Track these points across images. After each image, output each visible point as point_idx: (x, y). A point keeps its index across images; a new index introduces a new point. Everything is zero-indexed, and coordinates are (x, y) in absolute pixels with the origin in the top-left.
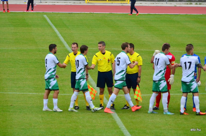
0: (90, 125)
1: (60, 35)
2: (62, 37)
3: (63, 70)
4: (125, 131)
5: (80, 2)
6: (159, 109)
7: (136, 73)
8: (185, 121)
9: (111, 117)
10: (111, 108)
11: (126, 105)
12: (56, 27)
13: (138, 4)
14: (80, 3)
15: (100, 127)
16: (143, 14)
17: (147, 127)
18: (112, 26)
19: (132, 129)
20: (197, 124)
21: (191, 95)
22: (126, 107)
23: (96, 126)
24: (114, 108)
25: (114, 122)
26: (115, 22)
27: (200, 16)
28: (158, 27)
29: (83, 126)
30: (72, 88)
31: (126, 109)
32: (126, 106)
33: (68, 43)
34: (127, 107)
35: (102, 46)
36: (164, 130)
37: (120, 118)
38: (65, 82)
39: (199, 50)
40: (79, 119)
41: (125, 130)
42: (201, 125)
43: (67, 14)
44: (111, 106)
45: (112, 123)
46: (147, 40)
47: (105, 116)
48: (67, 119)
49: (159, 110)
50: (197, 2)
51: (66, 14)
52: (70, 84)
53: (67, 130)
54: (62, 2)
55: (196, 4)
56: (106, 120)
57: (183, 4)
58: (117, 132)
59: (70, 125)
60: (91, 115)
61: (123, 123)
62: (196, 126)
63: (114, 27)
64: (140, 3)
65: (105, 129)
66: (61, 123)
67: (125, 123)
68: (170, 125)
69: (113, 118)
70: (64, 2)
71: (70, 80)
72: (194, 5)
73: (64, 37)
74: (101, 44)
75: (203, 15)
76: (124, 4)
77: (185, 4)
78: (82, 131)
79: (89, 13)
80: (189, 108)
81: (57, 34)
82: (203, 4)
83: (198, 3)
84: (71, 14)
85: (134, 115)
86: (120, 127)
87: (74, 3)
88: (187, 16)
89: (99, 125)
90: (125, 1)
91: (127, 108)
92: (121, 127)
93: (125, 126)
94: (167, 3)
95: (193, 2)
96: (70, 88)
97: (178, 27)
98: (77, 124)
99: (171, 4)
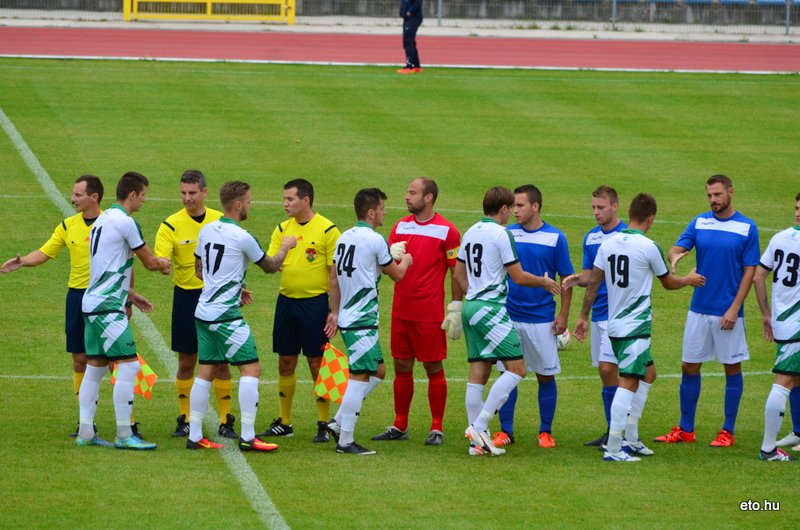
0: (137, 496)
1: (22, 146)
2: (30, 152)
3: (35, 283)
4: (275, 523)
5: (104, 17)
6: (406, 439)
7: (322, 295)
8: (509, 483)
9: (223, 465)
10: (221, 433)
11: (280, 419)
12: (7, 115)
13: (329, 25)
14: (104, 20)
15: (179, 504)
16: (348, 66)
17: (361, 506)
18: (229, 111)
19: (302, 513)
20: (554, 498)
21: (534, 384)
22: (279, 429)
23: (163, 501)
24: (232, 431)
25: (233, 488)
26: (239, 94)
27: (570, 74)
28: (406, 118)
29: (113, 503)
30: (70, 354)
31: (279, 434)
32: (278, 422)
33: (53, 176)
34: (283, 426)
35: (198, 190)
36: (426, 517)
37: (257, 471)
38: (42, 330)
39: (565, 208)
40: (95, 474)
41: (273, 518)
42: (569, 502)
43: (53, 62)
44: (222, 425)
45: (226, 489)
46: (362, 169)
47: (199, 462)
48: (49, 475)
49: (405, 442)
50: (556, 19)
51: (47, 62)
52: (63, 338)
53: (48, 518)
54: (33, 16)
55: (556, 28)
56: (203, 478)
57: (505, 28)
58: (244, 525)
59: (62, 496)
60: (143, 458)
61: (268, 492)
62: (551, 505)
63: (234, 116)
64: (337, 22)
65: (197, 513)
66: (26, 490)
67: (274, 489)
68: (450, 499)
69: (229, 472)
70: (39, 16)
71: (63, 320)
72: (545, 31)
73: (39, 154)
74: (197, 184)
75: (581, 70)
76: (273, 24)
77: (511, 28)
78: (109, 521)
79: (137, 58)
80: (522, 435)
81: (10, 140)
82: (581, 30)
83: (562, 24)
84: (69, 63)
85: (310, 459)
86: (254, 505)
87: (80, 20)
88: (520, 73)
89: (172, 496)
90: (279, 13)
91: (283, 434)
92: (258, 507)
93: (273, 501)
94: (440, 25)
95: (542, 19)
96: (60, 352)
97: (482, 116)
98: (88, 494)
99: (457, 27)
